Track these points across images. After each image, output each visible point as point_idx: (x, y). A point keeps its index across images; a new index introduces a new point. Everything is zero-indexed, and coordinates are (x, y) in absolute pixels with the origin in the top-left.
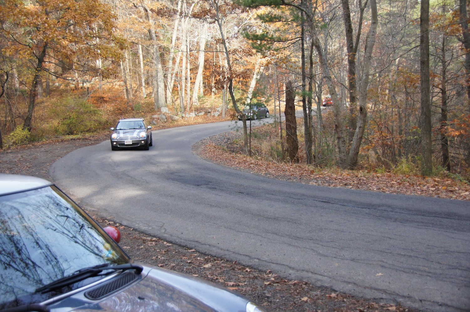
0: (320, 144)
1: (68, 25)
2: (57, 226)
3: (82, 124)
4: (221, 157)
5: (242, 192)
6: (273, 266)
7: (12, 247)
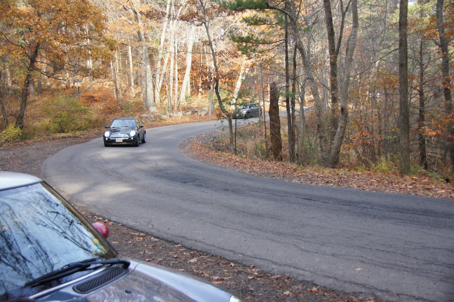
0: (303, 143)
1: (59, 26)
2: (47, 221)
3: (73, 123)
4: (207, 155)
5: (227, 189)
6: (256, 261)
7: (3, 242)
